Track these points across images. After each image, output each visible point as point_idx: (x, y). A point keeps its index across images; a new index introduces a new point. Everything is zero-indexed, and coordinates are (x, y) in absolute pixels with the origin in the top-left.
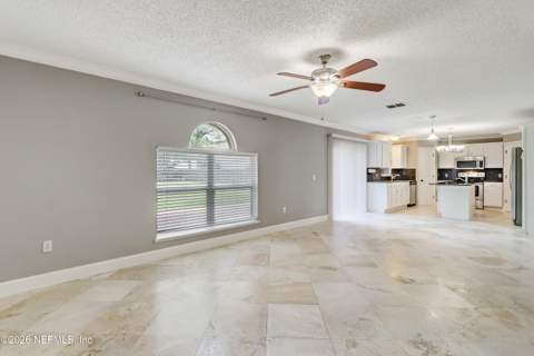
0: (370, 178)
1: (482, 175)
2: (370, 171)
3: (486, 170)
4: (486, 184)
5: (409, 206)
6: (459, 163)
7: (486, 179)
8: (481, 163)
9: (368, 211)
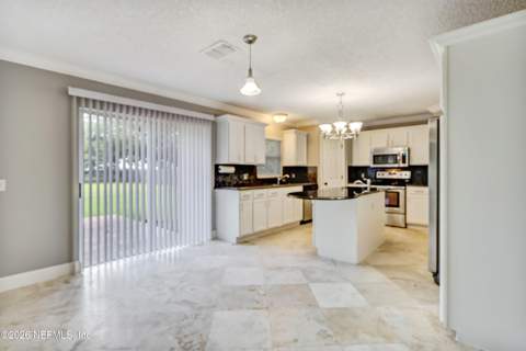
0: (221, 181)
1: (406, 175)
2: (223, 170)
3: (411, 168)
4: (409, 188)
5: (302, 223)
6: (376, 158)
7: (412, 182)
8: (404, 157)
9: (215, 238)
